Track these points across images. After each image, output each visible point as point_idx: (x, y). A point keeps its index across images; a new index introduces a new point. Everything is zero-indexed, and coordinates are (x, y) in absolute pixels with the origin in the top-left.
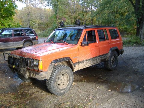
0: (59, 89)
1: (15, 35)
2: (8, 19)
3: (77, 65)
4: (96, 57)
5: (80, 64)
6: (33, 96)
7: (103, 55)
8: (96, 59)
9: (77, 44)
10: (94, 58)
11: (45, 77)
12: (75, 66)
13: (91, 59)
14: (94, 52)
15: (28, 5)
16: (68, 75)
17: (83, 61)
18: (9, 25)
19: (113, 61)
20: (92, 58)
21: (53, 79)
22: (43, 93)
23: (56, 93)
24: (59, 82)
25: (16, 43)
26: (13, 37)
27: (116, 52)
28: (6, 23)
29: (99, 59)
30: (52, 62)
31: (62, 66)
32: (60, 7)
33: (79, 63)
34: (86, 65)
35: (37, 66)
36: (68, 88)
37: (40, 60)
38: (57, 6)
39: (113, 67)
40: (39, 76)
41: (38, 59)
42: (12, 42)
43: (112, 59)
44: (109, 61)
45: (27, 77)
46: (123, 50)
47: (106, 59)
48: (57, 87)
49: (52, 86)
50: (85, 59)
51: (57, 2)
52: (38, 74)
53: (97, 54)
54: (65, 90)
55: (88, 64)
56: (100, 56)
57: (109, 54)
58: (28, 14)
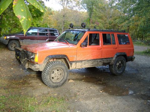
0: (52, 81)
1: (40, 34)
2: (37, 19)
3: (73, 64)
4: (97, 59)
5: (78, 64)
6: (31, 85)
7: (105, 59)
8: (97, 61)
9: (76, 45)
10: (94, 60)
11: (38, 69)
12: (71, 64)
13: (91, 60)
14: (95, 54)
15: (65, 7)
16: (62, 71)
17: (81, 61)
18: (37, 25)
19: (119, 67)
20: (93, 60)
21: (46, 72)
22: (40, 84)
23: (48, 84)
24: (53, 75)
25: (40, 42)
26: (38, 36)
27: (123, 57)
28: (35, 22)
29: (100, 61)
30: (47, 57)
31: (57, 62)
32: (95, 10)
33: (76, 62)
34: (85, 65)
35: (33, 58)
36: (61, 83)
37: (36, 54)
38: (92, 9)
39: (118, 72)
40: (33, 67)
41: (35, 52)
42: (36, 40)
43: (118, 64)
44: (113, 66)
45: (27, 68)
46: (133, 57)
47: (110, 63)
48: (49, 80)
49: (45, 78)
50: (84, 59)
51: (92, 6)
52: (33, 65)
53: (99, 56)
54: (58, 84)
55: (87, 65)
56: (102, 59)
57: (114, 59)
58: (64, 16)
